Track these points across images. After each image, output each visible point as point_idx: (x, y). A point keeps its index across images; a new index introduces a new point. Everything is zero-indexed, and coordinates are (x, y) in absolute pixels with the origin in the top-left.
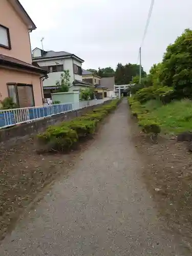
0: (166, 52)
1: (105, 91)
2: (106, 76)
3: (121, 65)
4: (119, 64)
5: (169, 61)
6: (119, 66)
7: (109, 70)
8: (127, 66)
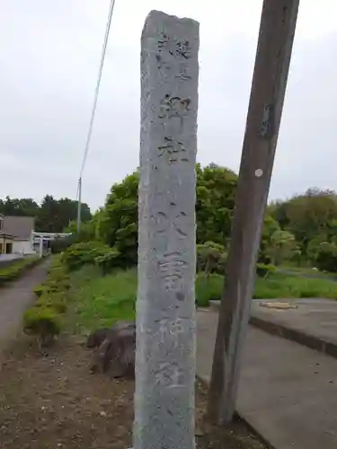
0: (110, 193)
1: (8, 241)
2: (20, 213)
3: (52, 198)
4: (48, 197)
5: (112, 207)
6: (48, 200)
7: (29, 203)
8: (62, 201)
